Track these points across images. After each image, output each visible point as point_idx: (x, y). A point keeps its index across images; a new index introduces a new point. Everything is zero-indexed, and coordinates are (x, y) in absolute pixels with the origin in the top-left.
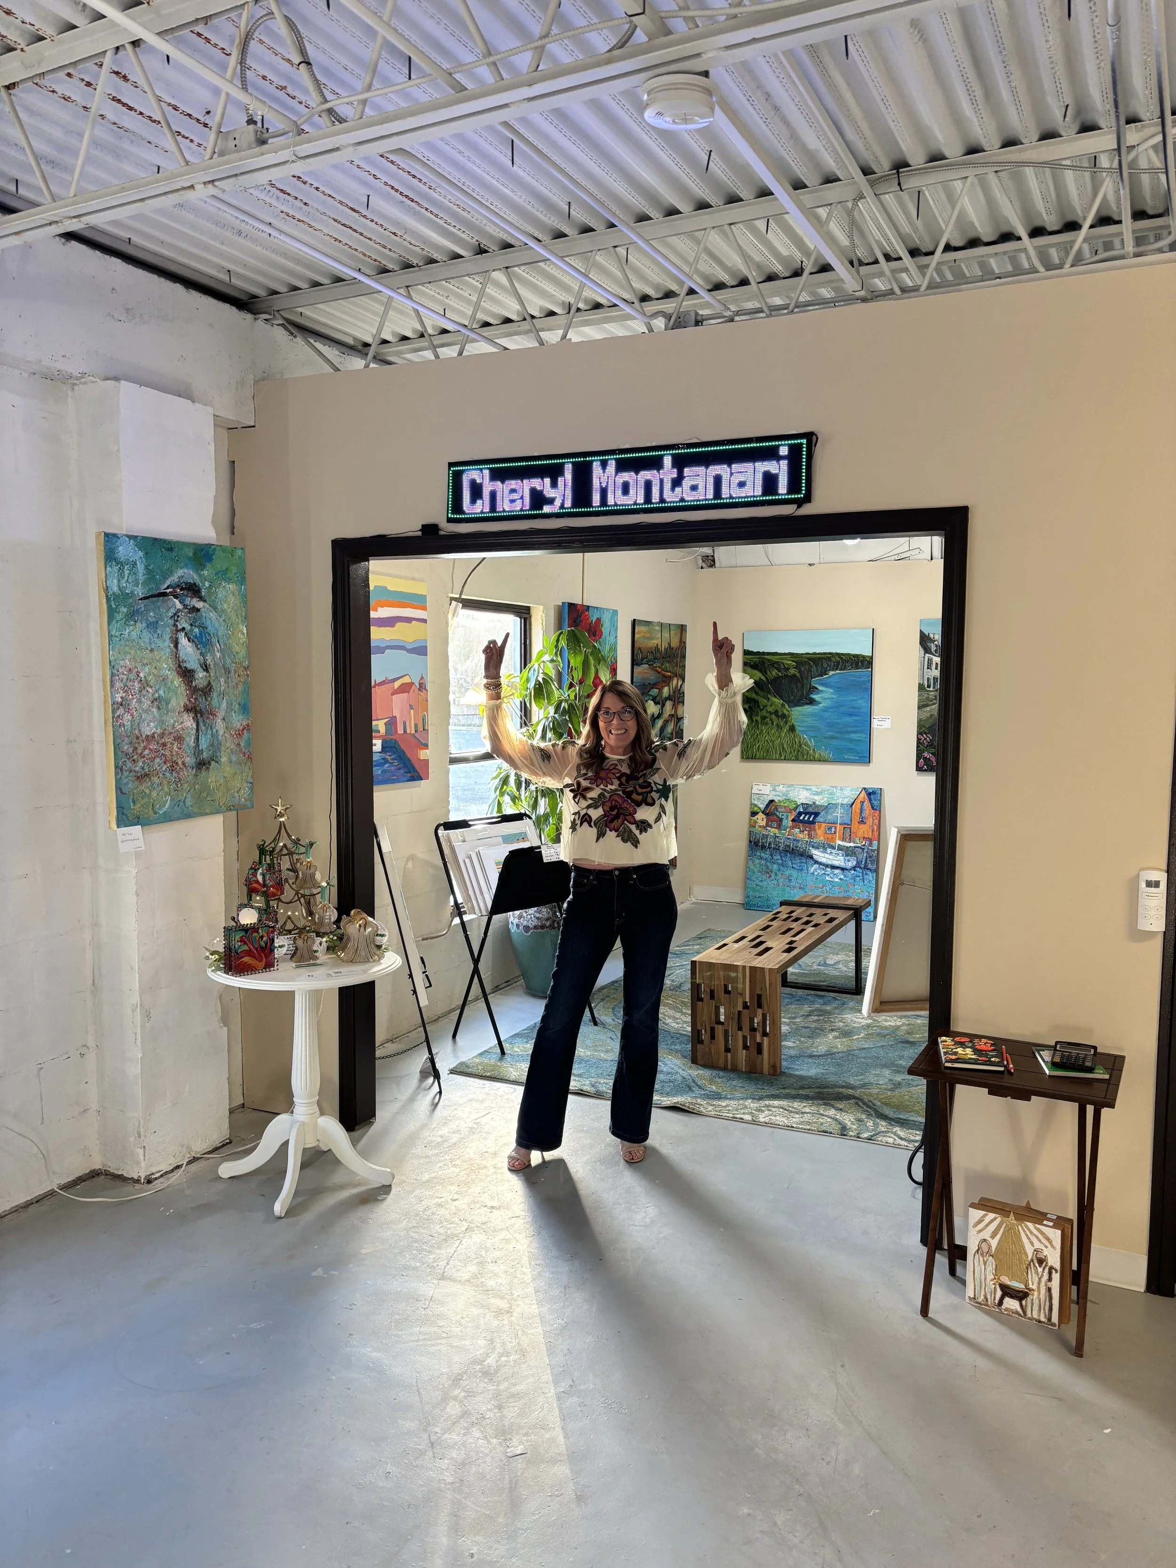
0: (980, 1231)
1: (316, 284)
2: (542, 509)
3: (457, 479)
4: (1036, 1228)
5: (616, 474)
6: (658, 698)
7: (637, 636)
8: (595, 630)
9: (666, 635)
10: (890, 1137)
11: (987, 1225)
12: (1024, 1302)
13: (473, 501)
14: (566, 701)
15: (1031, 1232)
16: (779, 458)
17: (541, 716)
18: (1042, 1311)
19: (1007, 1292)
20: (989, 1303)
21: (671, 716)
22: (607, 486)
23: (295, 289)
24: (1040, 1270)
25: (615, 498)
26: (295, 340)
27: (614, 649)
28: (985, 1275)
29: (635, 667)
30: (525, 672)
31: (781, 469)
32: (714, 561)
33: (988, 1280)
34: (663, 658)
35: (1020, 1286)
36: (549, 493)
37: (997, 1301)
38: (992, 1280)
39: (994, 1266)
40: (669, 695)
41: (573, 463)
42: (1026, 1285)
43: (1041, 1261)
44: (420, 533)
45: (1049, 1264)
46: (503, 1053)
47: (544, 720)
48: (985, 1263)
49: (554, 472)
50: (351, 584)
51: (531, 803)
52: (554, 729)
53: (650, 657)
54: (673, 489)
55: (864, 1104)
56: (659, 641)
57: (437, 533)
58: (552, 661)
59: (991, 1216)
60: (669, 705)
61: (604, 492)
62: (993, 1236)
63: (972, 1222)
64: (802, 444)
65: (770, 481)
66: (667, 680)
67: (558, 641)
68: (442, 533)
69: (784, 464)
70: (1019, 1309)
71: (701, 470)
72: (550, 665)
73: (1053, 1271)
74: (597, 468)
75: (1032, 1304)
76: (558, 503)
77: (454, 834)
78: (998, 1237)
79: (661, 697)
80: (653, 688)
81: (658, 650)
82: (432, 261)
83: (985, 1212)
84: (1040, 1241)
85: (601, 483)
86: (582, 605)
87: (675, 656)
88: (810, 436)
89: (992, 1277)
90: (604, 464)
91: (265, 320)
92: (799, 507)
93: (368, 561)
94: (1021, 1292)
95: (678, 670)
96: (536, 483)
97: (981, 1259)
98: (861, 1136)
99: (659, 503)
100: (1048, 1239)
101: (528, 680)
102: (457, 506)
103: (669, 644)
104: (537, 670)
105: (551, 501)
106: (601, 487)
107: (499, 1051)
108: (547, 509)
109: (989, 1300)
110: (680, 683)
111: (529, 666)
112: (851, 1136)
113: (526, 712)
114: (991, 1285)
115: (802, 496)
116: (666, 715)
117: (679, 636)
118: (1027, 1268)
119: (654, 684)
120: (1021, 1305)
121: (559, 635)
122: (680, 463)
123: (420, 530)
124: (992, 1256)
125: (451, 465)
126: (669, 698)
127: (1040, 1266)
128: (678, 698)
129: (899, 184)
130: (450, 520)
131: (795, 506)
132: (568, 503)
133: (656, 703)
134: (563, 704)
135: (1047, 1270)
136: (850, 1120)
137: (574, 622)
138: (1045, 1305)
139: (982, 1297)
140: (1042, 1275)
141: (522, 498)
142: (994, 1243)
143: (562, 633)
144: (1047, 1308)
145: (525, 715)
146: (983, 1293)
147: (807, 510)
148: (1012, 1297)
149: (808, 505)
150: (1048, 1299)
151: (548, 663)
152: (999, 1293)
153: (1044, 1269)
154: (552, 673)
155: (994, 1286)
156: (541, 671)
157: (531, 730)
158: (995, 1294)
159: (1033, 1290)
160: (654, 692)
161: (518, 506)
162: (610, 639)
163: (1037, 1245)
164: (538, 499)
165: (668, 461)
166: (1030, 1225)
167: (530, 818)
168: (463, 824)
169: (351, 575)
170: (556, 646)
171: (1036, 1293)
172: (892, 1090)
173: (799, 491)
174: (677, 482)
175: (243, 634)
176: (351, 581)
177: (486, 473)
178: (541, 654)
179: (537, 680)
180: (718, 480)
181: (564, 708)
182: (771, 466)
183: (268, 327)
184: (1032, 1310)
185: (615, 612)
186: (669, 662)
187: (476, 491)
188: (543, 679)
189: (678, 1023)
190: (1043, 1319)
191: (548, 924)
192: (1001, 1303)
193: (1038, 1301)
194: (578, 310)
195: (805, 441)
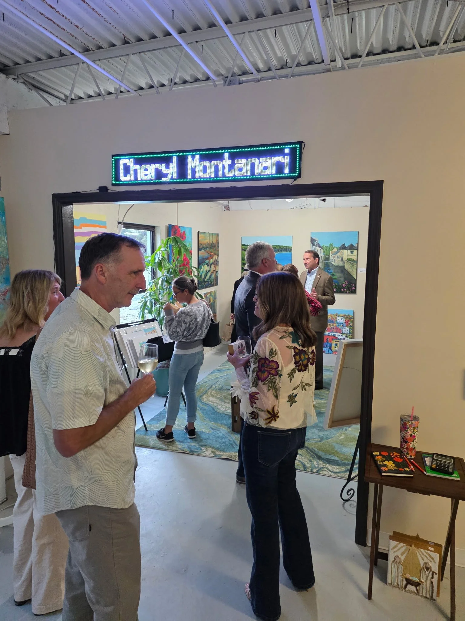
0: (395, 552)
1: (39, 59)
2: (161, 179)
3: (117, 162)
4: (425, 552)
5: (200, 162)
6: (208, 264)
7: (200, 239)
8: (183, 236)
9: (211, 238)
10: (326, 471)
11: (399, 549)
12: (418, 588)
13: (125, 175)
14: (172, 268)
15: (423, 554)
16: (284, 155)
17: (161, 275)
18: (428, 592)
19: (409, 582)
20: (399, 587)
21: (214, 271)
22: (195, 168)
23: (28, 62)
24: (427, 573)
25: (200, 174)
26: (31, 91)
27: (191, 244)
28: (398, 574)
29: (199, 251)
30: (153, 255)
31: (285, 160)
32: (229, 208)
33: (399, 576)
34: (210, 247)
35: (417, 580)
36: (165, 171)
37: (403, 586)
38: (401, 576)
39: (402, 569)
40: (213, 262)
41: (177, 156)
42: (420, 579)
43: (428, 569)
44: (98, 191)
45: (432, 570)
46: (146, 430)
47: (162, 277)
48: (398, 567)
49: (167, 161)
50: (63, 216)
51: (157, 313)
52: (167, 281)
53: (205, 247)
54: (229, 171)
55: (310, 450)
56: (208, 240)
57: (107, 191)
58: (166, 250)
59: (402, 544)
60: (213, 266)
61: (194, 171)
62: (402, 554)
63: (391, 547)
64: (297, 147)
65: (280, 167)
66: (211, 256)
67: (168, 242)
68: (109, 191)
69: (287, 158)
70: (416, 591)
71: (243, 161)
72: (165, 252)
73: (434, 574)
74: (189, 158)
75: (423, 589)
76: (170, 176)
77: (122, 330)
78: (405, 555)
79: (210, 263)
80: (206, 260)
81: (208, 244)
82: (100, 48)
83: (398, 543)
84: (428, 558)
85: (192, 166)
86: (177, 226)
87: (215, 246)
88: (300, 143)
89: (401, 574)
90: (193, 157)
91: (13, 79)
92: (295, 180)
93: (73, 205)
94: (417, 583)
95: (216, 252)
96: (158, 166)
97: (396, 565)
98: (313, 471)
99: (222, 177)
100: (432, 558)
101: (155, 259)
102: (117, 178)
103: (212, 242)
104: (158, 254)
105: (166, 175)
106: (192, 168)
107: (145, 429)
108: (164, 179)
109: (400, 585)
110: (217, 257)
111: (155, 253)
112: (308, 471)
113: (154, 273)
114: (400, 578)
115: (297, 174)
116: (212, 271)
117: (216, 238)
118: (420, 571)
119: (207, 258)
120: (417, 589)
121: (168, 239)
122: (233, 157)
123: (98, 189)
124: (402, 564)
125: (113, 156)
126: (213, 263)
127: (427, 571)
128: (216, 263)
129: (348, 9)
130: (113, 185)
131: (293, 180)
132: (175, 176)
133: (208, 266)
134: (171, 270)
135: (431, 573)
136: (306, 461)
137: (174, 233)
138: (429, 590)
139: (396, 584)
140: (428, 575)
141: (151, 174)
142: (403, 558)
143: (169, 238)
144: (430, 592)
145: (154, 274)
146: (396, 582)
147: (299, 182)
148: (412, 584)
149: (299, 179)
150: (431, 588)
151: (164, 251)
152: (405, 582)
153: (429, 573)
154: (166, 256)
155: (402, 579)
156: (160, 255)
157: (156, 281)
158: (403, 582)
159: (423, 582)
160: (207, 261)
161: (148, 178)
162: (189, 240)
163: (426, 560)
164: (159, 174)
165: (226, 155)
166: (422, 550)
167: (157, 320)
168: (126, 325)
169: (63, 212)
170: (167, 244)
171: (424, 584)
172: (320, 441)
173: (295, 172)
174: (231, 167)
175: (5, 242)
176: (63, 215)
177: (132, 160)
178: (160, 248)
179: (159, 259)
180: (253, 165)
181: (171, 271)
182: (281, 159)
183: (14, 83)
184: (422, 591)
185: (191, 229)
186: (213, 249)
187: (127, 170)
188: (162, 258)
189: (223, 408)
190: (428, 597)
191: (166, 366)
192: (405, 587)
193: (426, 588)
194: (175, 83)
195: (298, 146)
